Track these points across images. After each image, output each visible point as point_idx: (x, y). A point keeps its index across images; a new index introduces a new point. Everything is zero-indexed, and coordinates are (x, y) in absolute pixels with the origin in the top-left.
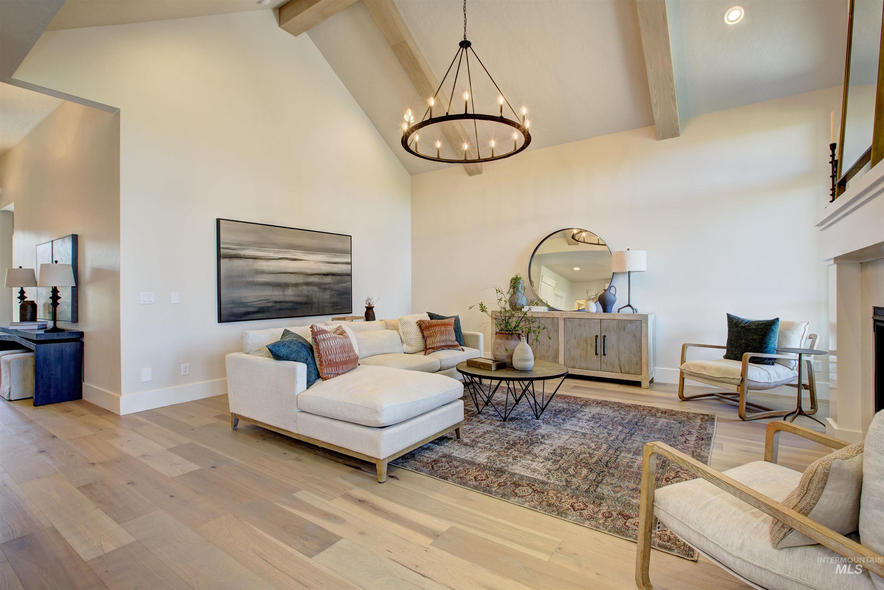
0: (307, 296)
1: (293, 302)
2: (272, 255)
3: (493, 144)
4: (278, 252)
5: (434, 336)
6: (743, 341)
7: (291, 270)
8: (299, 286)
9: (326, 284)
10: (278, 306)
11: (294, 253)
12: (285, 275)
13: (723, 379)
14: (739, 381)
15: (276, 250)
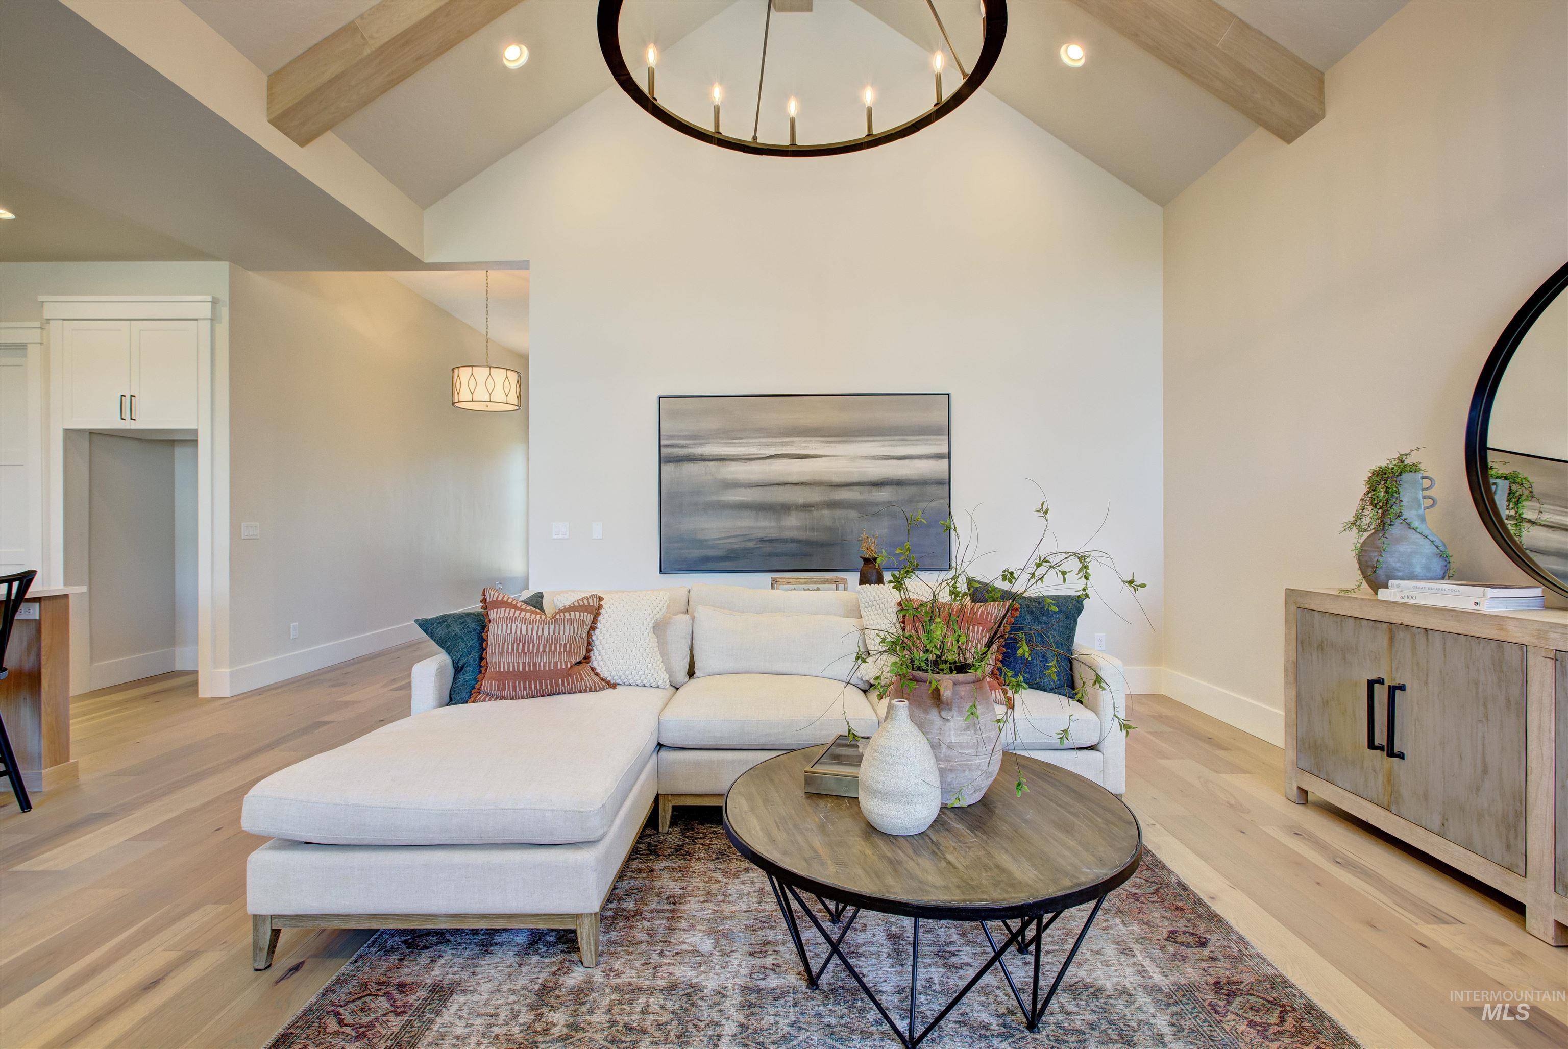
1: (798, 541)
7: (794, 479)
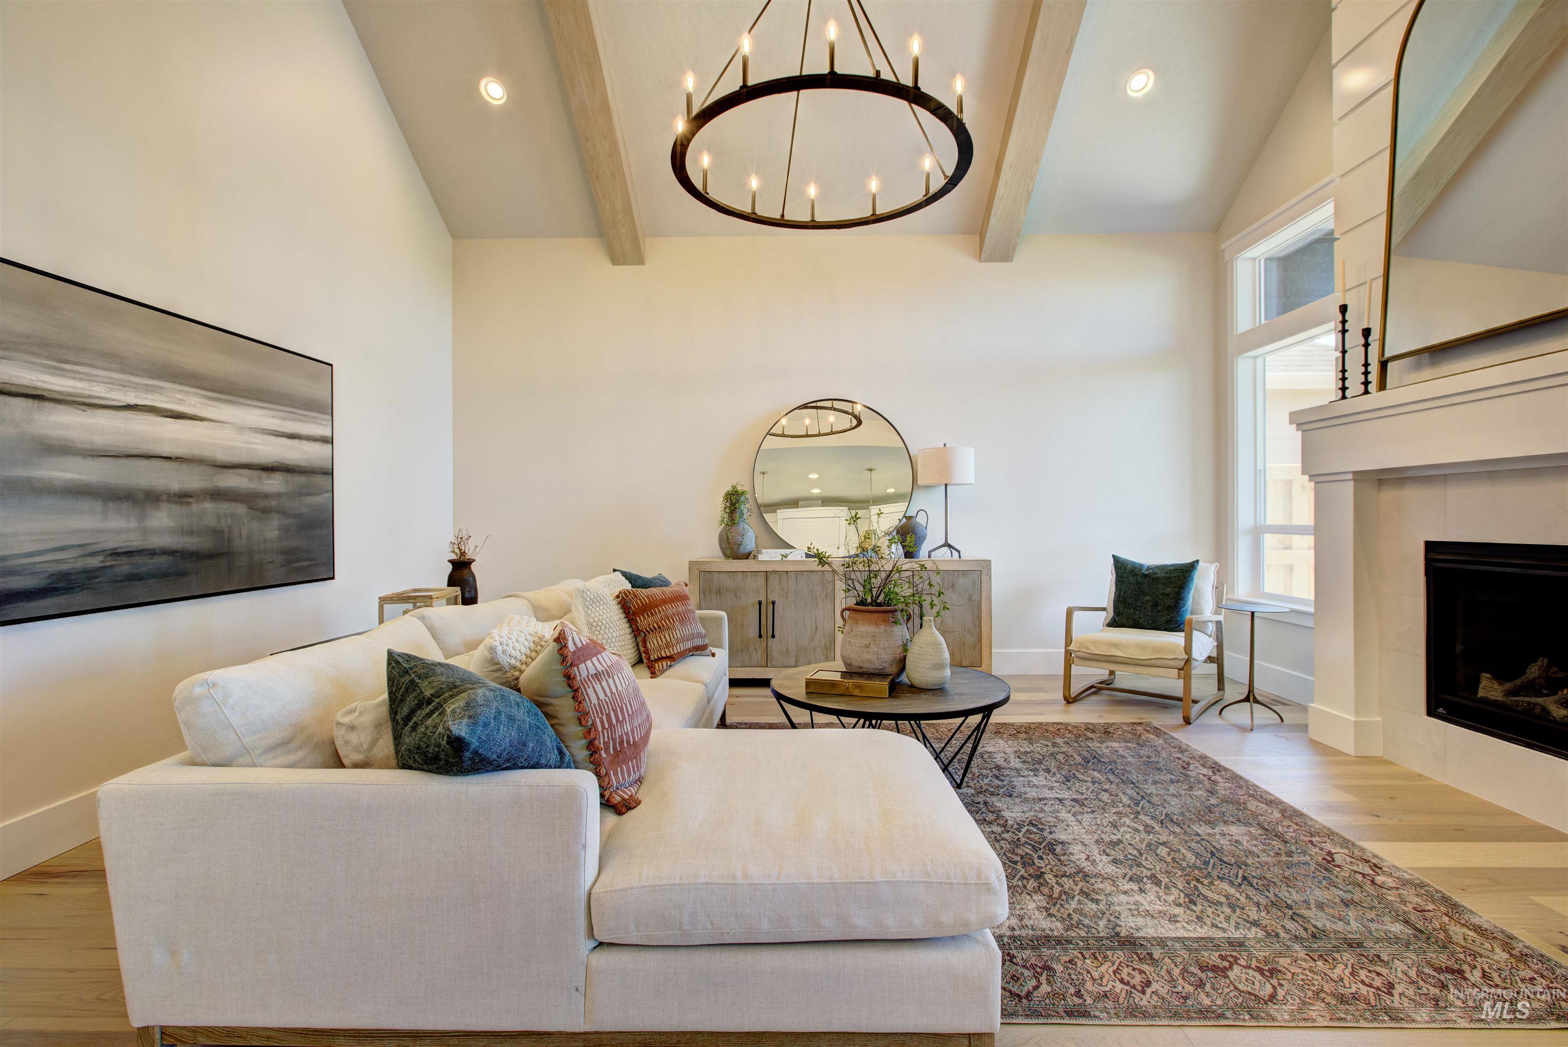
0: (216, 532)
1: (172, 553)
2: (99, 391)
3: (812, 191)
4: (124, 386)
5: (668, 629)
6: (1148, 598)
7: (165, 449)
8: (191, 500)
9: (266, 496)
10: (124, 567)
11: (178, 396)
12: (145, 463)
13: (1153, 661)
14: (1182, 663)
15: (117, 376)
